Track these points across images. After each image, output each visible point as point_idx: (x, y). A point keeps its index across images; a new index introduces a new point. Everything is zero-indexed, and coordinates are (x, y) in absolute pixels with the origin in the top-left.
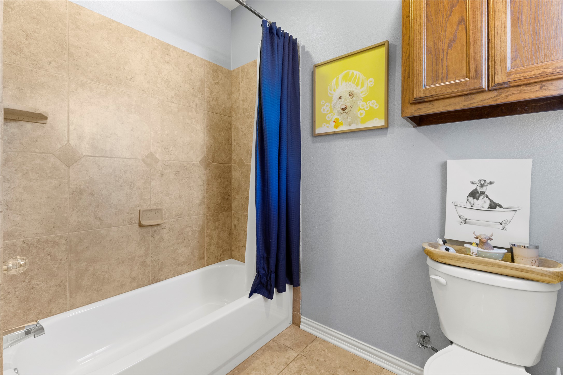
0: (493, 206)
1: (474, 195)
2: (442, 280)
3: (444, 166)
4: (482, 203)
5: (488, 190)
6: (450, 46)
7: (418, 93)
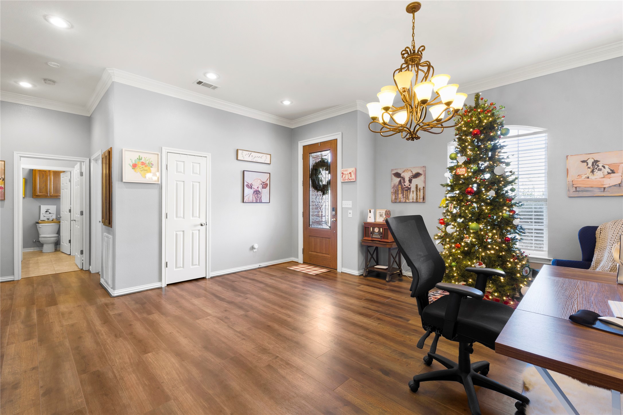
0: (50, 213)
1: (46, 212)
2: (41, 226)
3: (40, 207)
4: (48, 213)
5: (49, 211)
6: (43, 188)
7: (36, 195)
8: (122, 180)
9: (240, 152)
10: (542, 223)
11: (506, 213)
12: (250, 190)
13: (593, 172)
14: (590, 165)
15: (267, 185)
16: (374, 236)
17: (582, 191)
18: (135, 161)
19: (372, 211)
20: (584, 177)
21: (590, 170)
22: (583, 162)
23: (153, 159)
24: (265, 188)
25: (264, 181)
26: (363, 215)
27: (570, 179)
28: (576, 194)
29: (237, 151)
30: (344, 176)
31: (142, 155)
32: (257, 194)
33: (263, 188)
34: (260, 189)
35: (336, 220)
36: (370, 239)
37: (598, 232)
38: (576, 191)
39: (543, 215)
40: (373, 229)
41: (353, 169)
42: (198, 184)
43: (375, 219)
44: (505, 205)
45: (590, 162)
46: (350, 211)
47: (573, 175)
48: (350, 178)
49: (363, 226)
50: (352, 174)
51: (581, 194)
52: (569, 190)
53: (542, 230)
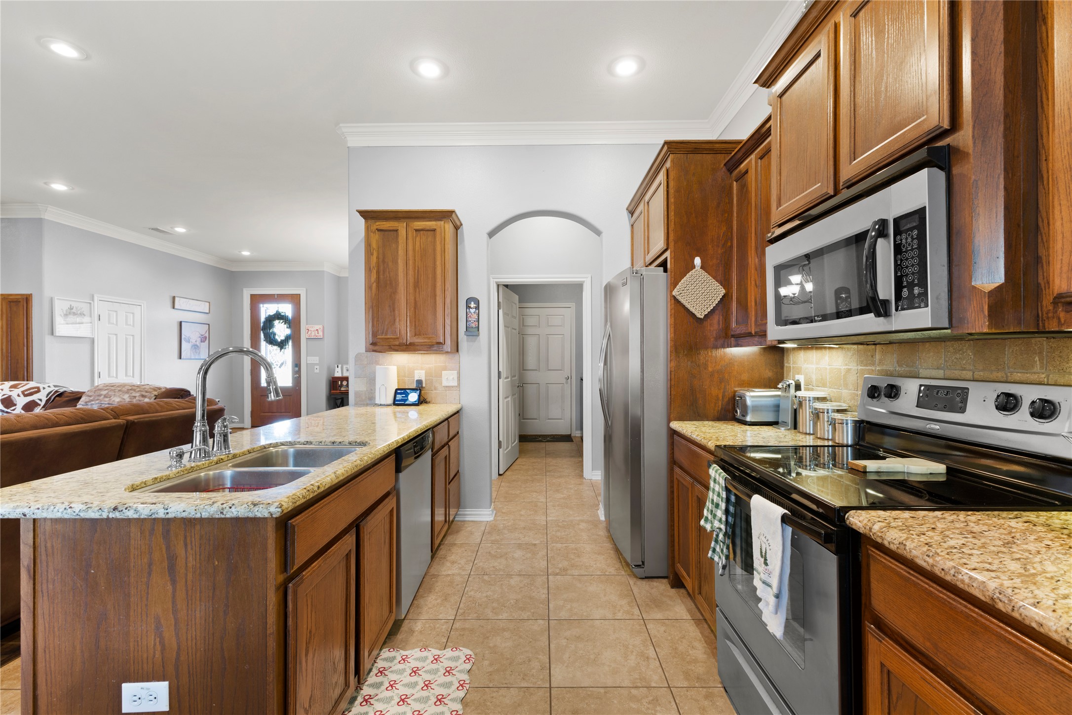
8: (52, 334)
9: (177, 299)
12: (187, 344)
15: (206, 338)
16: (342, 389)
18: (66, 311)
19: (340, 366)
23: (85, 308)
24: (204, 342)
25: (203, 334)
26: (331, 370)
29: (174, 298)
30: (309, 332)
31: (74, 304)
32: (195, 348)
33: (201, 342)
34: (198, 343)
35: (300, 377)
36: (338, 392)
40: (341, 383)
41: (321, 326)
42: (132, 337)
43: (342, 373)
46: (316, 367)
48: (317, 334)
49: (330, 381)
50: (319, 331)
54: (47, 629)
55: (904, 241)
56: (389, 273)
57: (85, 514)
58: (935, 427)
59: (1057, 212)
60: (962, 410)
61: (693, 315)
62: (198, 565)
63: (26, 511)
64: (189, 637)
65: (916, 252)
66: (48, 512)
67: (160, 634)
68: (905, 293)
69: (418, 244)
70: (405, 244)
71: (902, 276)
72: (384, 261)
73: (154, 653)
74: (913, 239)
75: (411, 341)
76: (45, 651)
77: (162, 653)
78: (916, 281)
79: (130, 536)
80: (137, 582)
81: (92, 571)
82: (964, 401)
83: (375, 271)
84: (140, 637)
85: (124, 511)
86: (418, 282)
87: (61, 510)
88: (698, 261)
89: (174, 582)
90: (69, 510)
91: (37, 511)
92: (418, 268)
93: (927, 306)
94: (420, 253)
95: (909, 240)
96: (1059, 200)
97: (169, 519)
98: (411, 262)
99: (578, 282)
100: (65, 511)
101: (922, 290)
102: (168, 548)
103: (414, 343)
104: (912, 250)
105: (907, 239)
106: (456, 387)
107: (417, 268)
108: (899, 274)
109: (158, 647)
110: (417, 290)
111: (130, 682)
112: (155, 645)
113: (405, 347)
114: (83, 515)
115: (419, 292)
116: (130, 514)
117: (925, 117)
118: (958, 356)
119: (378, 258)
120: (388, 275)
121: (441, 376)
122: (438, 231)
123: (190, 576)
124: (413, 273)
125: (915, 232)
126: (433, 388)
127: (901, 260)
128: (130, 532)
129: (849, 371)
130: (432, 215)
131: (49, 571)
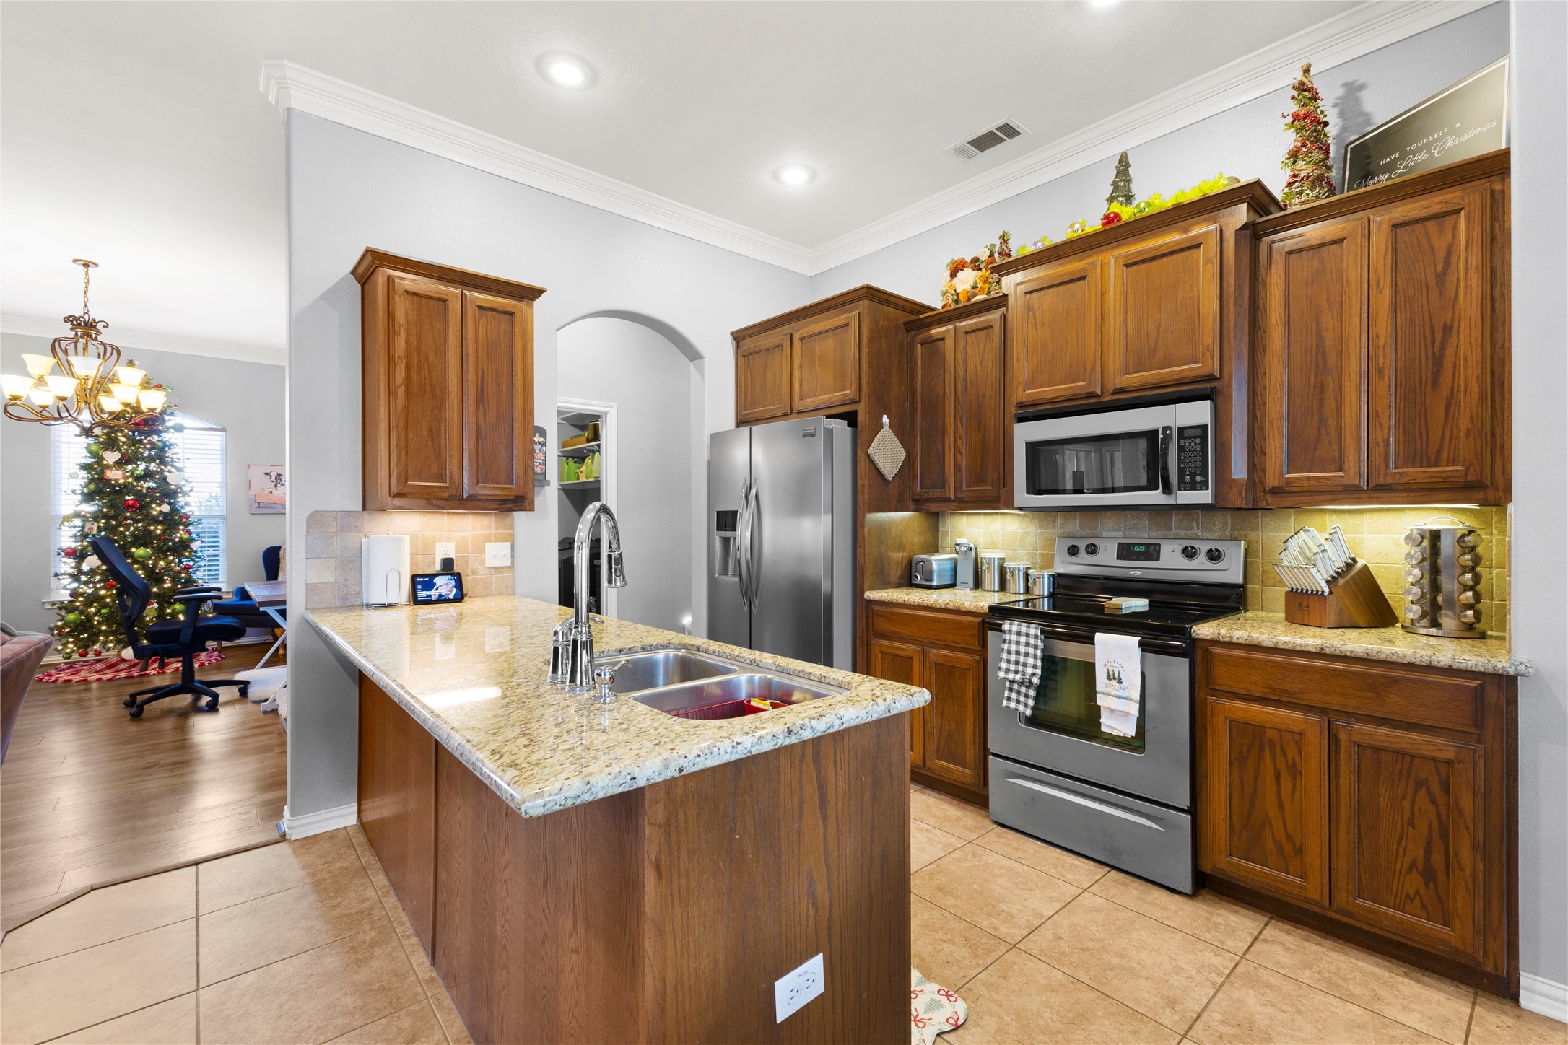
10: (218, 547)
11: (181, 534)
13: (276, 486)
14: (273, 478)
17: (265, 507)
20: (267, 491)
21: (273, 484)
22: (267, 474)
27: (252, 492)
28: (259, 511)
37: (281, 552)
38: (259, 507)
39: (218, 537)
44: (180, 523)
45: (274, 475)
47: (255, 489)
51: (264, 511)
52: (251, 506)
53: (218, 556)
54: (679, 952)
55: (1187, 445)
56: (429, 372)
57: (758, 747)
58: (1138, 573)
59: (1272, 441)
60: (1158, 559)
61: (882, 475)
62: (847, 788)
63: (682, 762)
64: (841, 884)
65: (1199, 453)
66: (714, 757)
67: (812, 895)
68: (1188, 479)
69: (482, 331)
70: (459, 326)
71: (1185, 468)
72: (419, 351)
73: (807, 921)
74: (1196, 444)
75: (471, 493)
76: (676, 988)
77: (815, 918)
78: (1198, 472)
79: (779, 771)
80: (788, 833)
81: (737, 837)
82: (1158, 552)
83: (403, 366)
84: (792, 908)
85: (801, 732)
86: (482, 393)
87: (729, 750)
88: (885, 419)
89: (825, 817)
90: (739, 746)
91: (698, 759)
92: (483, 371)
93: (1207, 489)
94: (485, 347)
95: (1193, 444)
96: (1273, 435)
97: (819, 738)
98: (471, 360)
99: (595, 411)
100: (735, 750)
101: (1203, 479)
102: (819, 775)
103: (476, 496)
104: (1195, 451)
105: (1190, 443)
106: (509, 567)
107: (480, 371)
108: (1182, 466)
109: (811, 913)
110: (481, 408)
111: (782, 976)
112: (808, 911)
113: (458, 502)
114: (755, 751)
115: (484, 410)
116: (807, 735)
117: (1200, 365)
118: (1135, 521)
119: (407, 342)
120: (427, 376)
121: (483, 551)
122: (518, 315)
123: (840, 804)
124: (475, 378)
125: (1198, 440)
126: (469, 572)
127: (1185, 457)
128: (779, 766)
129: (1026, 534)
130: (508, 289)
131: (682, 857)
